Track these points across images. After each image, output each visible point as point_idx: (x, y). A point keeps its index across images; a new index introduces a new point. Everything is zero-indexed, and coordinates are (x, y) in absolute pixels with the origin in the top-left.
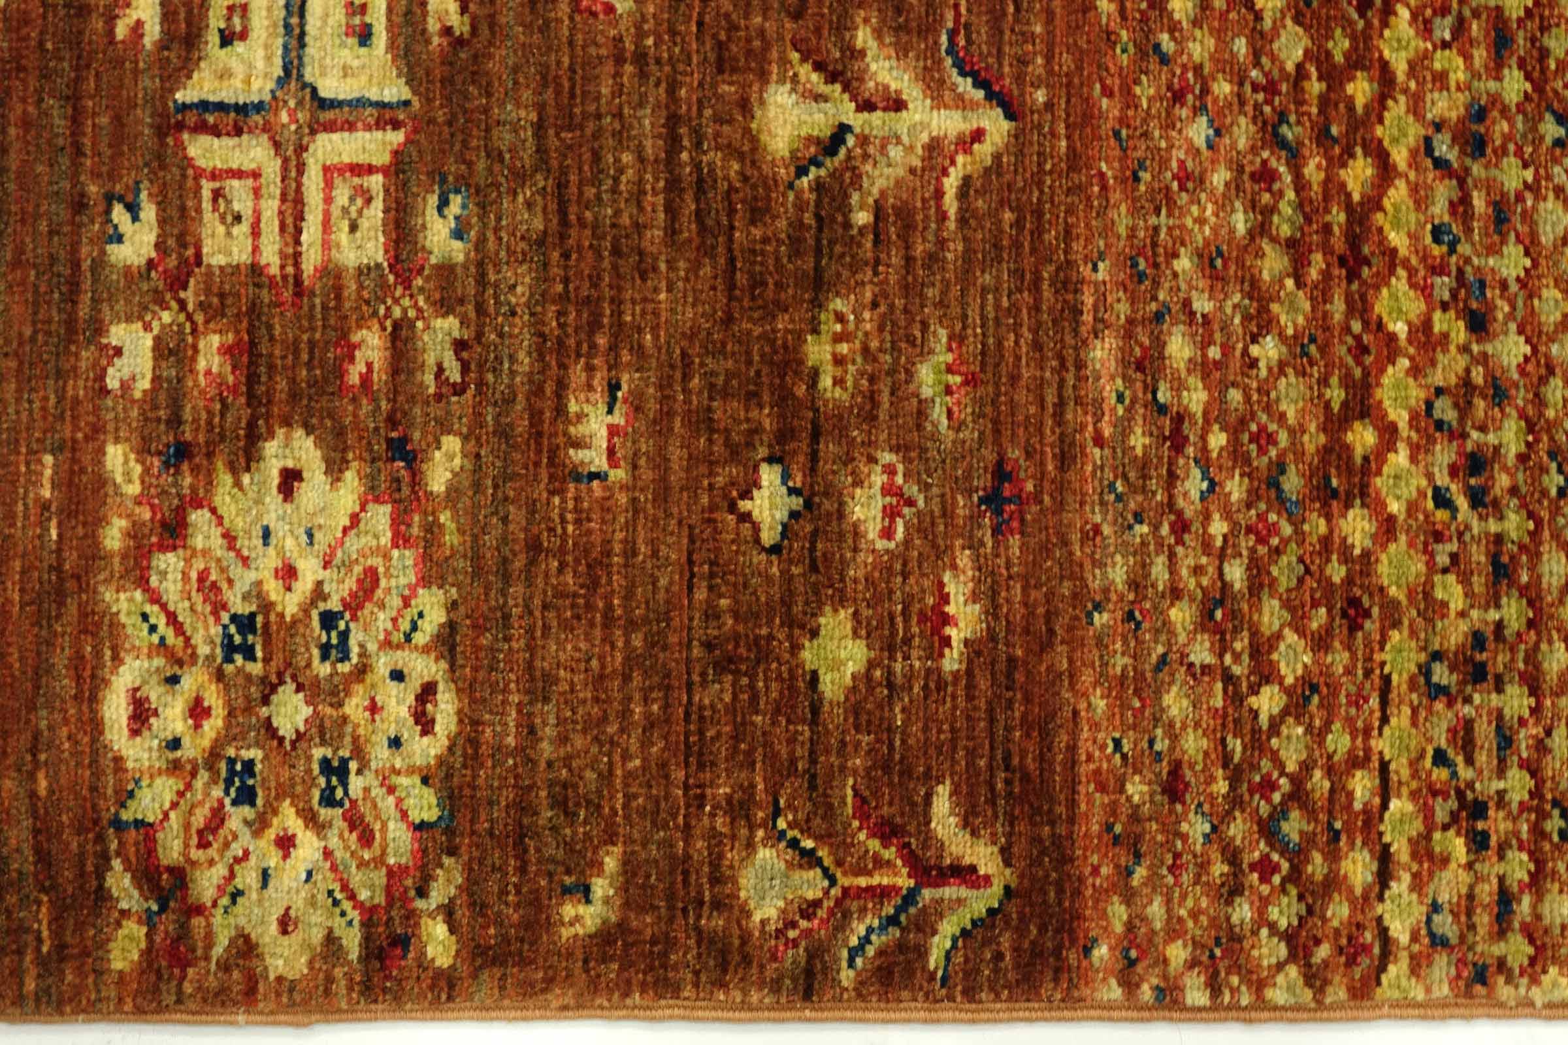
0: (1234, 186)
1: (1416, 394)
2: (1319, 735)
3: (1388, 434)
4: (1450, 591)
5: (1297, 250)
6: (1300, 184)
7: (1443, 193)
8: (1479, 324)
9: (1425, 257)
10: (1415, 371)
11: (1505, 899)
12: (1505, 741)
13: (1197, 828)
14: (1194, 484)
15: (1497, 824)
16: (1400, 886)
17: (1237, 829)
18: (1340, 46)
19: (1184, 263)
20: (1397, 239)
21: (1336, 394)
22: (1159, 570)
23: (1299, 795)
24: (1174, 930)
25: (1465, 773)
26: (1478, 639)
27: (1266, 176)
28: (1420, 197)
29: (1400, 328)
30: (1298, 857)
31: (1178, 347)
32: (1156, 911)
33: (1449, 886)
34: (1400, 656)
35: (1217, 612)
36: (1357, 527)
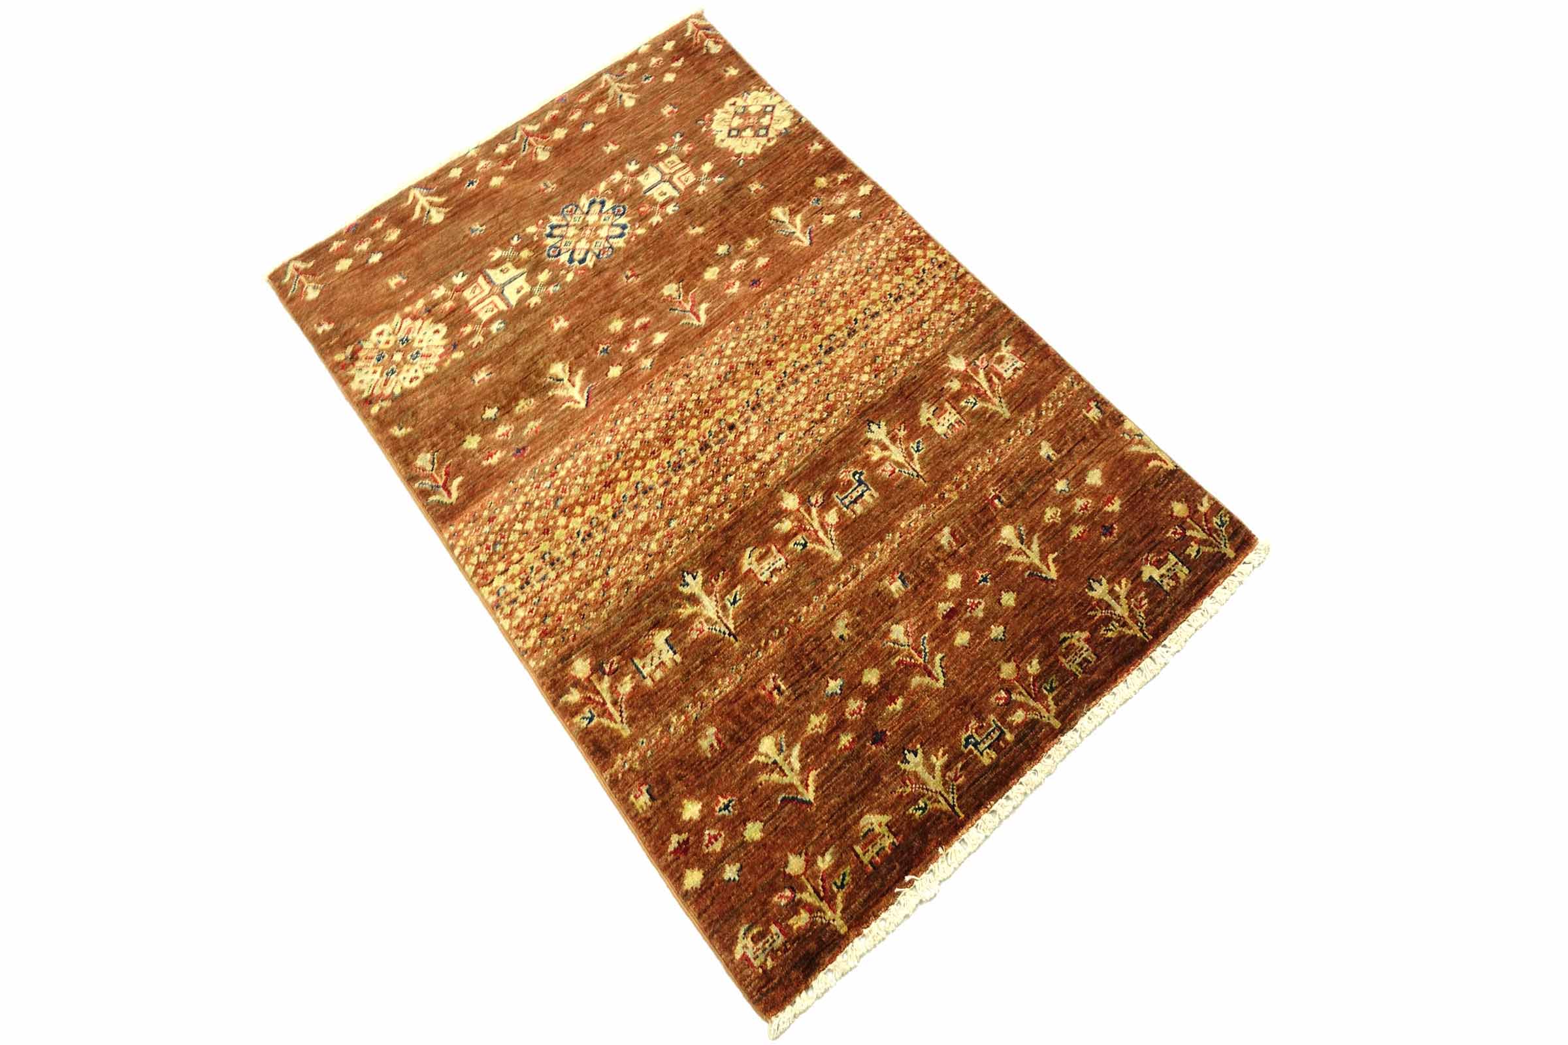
0: (604, 453)
1: (593, 514)
2: (519, 541)
3: (583, 514)
4: (563, 547)
5: (601, 472)
6: (613, 465)
7: (632, 492)
8: (614, 516)
9: (619, 497)
10: (597, 511)
11: (514, 601)
12: (544, 578)
13: (487, 529)
14: (547, 484)
15: (528, 589)
16: (503, 578)
17: (492, 537)
18: (642, 454)
19: (584, 454)
20: (618, 490)
21: (582, 499)
22: (527, 489)
23: (506, 545)
24: (465, 539)
25: (533, 575)
26: (558, 560)
27: (610, 457)
28: (628, 489)
29: (603, 502)
30: (495, 552)
31: (569, 464)
32: (466, 533)
33: (510, 587)
34: (545, 547)
35: (528, 505)
36: (562, 521)
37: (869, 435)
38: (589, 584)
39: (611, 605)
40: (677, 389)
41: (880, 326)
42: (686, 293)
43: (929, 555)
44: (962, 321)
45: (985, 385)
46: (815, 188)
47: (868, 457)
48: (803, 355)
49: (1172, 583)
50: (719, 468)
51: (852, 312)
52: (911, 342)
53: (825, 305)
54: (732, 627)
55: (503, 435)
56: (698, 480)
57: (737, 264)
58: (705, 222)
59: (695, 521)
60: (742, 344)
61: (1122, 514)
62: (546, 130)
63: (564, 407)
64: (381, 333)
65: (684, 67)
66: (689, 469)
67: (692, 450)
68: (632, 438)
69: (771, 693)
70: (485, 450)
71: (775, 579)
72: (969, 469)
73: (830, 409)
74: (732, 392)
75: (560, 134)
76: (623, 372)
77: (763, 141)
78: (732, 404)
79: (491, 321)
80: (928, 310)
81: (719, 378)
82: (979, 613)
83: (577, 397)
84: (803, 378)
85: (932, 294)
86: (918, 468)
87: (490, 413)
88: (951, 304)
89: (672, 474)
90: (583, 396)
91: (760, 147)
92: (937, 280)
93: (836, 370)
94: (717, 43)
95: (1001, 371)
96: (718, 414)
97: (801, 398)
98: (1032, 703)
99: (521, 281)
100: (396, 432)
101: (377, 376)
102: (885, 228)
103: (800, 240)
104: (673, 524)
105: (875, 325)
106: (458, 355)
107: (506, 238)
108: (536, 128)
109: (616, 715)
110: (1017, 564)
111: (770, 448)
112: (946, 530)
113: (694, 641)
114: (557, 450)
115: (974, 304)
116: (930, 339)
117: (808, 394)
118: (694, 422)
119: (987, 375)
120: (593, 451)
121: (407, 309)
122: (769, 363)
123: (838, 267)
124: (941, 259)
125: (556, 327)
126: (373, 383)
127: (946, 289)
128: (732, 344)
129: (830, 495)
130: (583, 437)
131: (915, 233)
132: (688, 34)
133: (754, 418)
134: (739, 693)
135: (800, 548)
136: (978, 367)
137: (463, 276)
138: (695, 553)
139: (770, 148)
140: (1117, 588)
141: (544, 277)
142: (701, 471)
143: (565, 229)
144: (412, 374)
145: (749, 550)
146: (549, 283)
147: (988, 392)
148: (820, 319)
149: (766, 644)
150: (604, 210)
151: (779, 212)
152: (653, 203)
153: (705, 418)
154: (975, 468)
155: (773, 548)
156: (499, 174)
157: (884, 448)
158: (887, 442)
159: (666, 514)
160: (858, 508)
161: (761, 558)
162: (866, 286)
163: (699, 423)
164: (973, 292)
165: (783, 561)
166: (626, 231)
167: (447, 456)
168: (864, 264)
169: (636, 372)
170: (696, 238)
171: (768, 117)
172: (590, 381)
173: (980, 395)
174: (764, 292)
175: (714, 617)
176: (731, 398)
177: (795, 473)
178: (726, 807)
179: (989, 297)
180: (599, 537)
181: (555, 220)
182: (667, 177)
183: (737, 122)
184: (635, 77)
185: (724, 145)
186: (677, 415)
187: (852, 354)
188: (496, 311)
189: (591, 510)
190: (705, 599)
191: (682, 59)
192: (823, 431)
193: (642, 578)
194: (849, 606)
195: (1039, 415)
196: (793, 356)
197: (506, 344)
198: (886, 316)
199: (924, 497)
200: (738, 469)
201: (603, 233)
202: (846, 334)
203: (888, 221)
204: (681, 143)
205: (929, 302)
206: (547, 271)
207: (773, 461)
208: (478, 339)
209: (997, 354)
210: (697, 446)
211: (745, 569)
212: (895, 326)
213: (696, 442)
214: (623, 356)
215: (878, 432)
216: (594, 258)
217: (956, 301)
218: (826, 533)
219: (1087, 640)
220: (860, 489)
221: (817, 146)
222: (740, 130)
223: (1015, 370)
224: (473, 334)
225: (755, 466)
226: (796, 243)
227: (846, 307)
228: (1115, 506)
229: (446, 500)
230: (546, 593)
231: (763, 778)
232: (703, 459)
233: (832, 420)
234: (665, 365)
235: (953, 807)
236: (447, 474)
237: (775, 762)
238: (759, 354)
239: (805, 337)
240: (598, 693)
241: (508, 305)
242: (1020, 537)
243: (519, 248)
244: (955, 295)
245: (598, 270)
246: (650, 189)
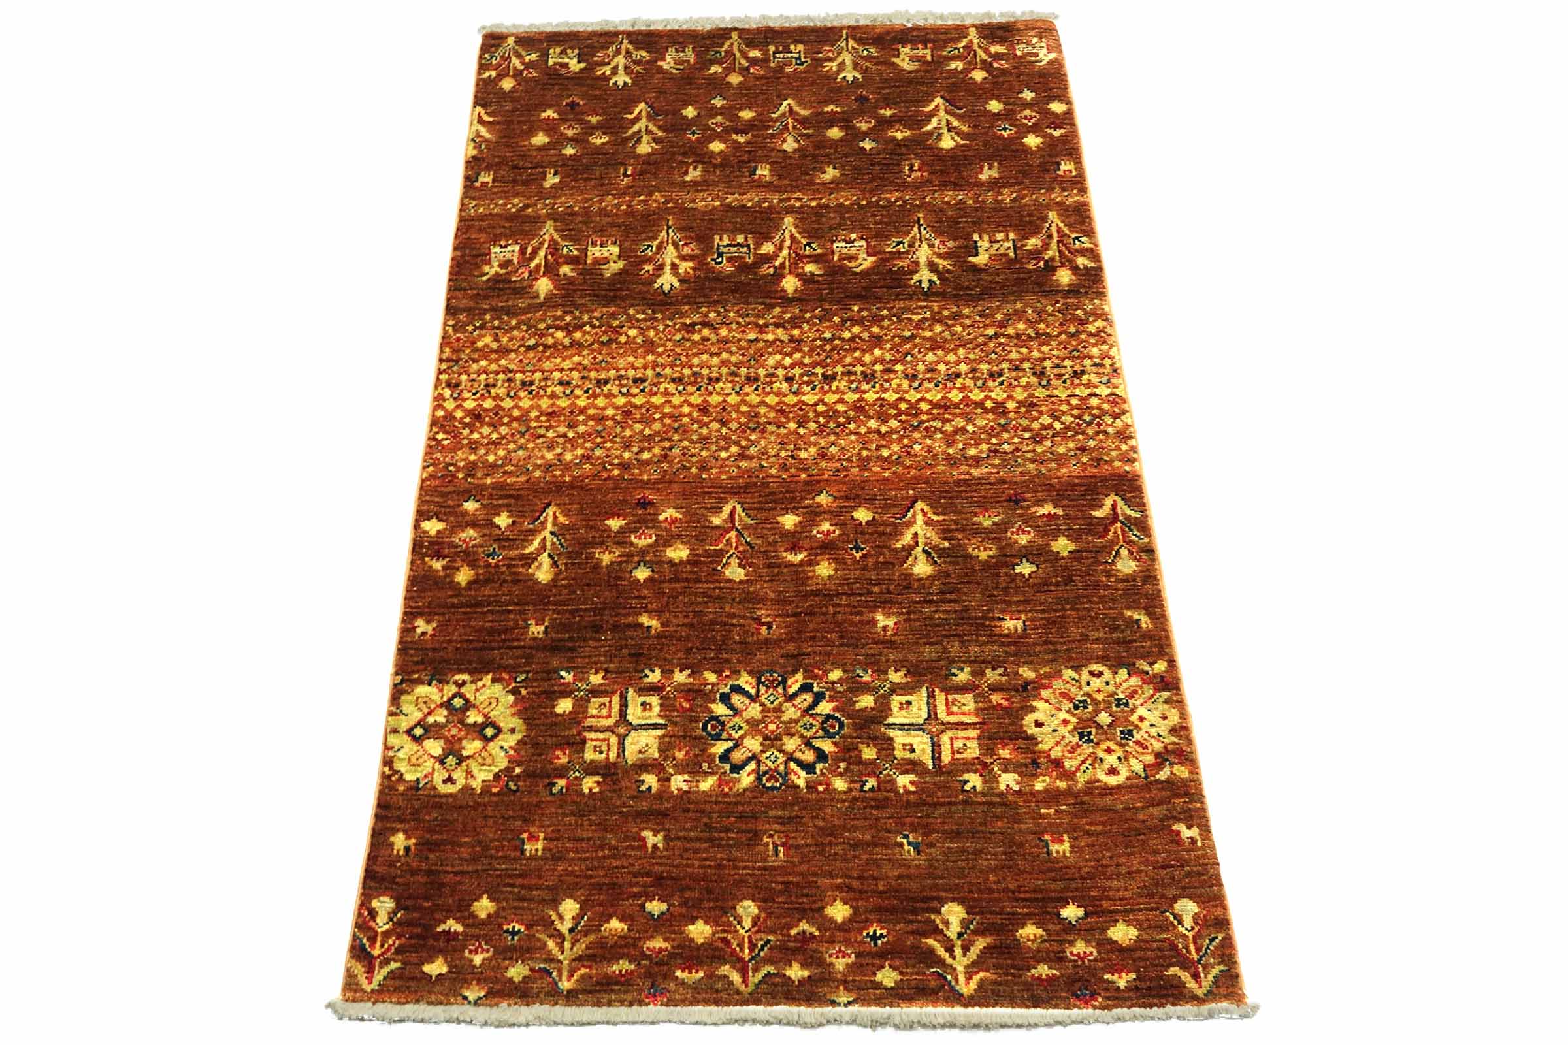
0: (931, 437)
1: (977, 391)
2: (1064, 413)
3: (987, 397)
4: (1024, 381)
5: (945, 421)
6: (928, 421)
7: (926, 385)
8: (958, 375)
9: (943, 389)
10: (971, 391)
11: (1095, 365)
12: (1057, 366)
13: (1092, 443)
14: (1006, 447)
15: (1078, 368)
16: (1097, 391)
17: (1090, 432)
18: (893, 412)
19: (951, 451)
20: (939, 396)
21: (979, 411)
22: (1029, 455)
23: (1079, 417)
24: (1118, 448)
25: (1067, 376)
26: (1034, 374)
27: (927, 429)
28: (928, 391)
29: (961, 396)
30: (1095, 416)
31: (972, 452)
32: (1114, 453)
33: (1095, 379)
34: (1040, 393)
35: (1037, 439)
36: (1011, 405)
37: (677, 284)
38: (1018, 336)
39: (1008, 309)
40: (813, 450)
41: (571, 370)
42: (720, 554)
43: (718, 173)
44: (496, 323)
45: (542, 253)
46: (477, 574)
47: (694, 269)
48: (666, 393)
49: (569, 51)
50: (829, 352)
51: (582, 403)
52: (559, 335)
53: (600, 428)
54: (916, 229)
55: (1024, 532)
56: (857, 354)
57: (642, 541)
58: (629, 626)
59: (886, 323)
60: (714, 448)
61: (550, 106)
62: (713, 954)
63: (941, 518)
64: (1113, 771)
65: (449, 913)
66: (859, 369)
67: (843, 385)
68: (894, 431)
69: (919, 170)
70: (1050, 527)
71: (853, 236)
72: (624, 207)
73: (690, 328)
74: (763, 410)
75: (700, 931)
76: (855, 508)
77: (468, 691)
78: (772, 400)
79: (962, 689)
80: (513, 355)
81: (763, 431)
82: (719, 119)
83: (920, 519)
84: (687, 372)
85: (493, 367)
86: (664, 233)
87: (1025, 569)
88: (487, 345)
89: (878, 375)
90: (914, 516)
91: (480, 684)
92: (473, 376)
93: (650, 358)
94: (373, 914)
95: (516, 254)
96: (791, 399)
97: (705, 357)
98: (738, 55)
99: (898, 716)
100: (1145, 622)
101: (1141, 711)
102: (462, 464)
103: (555, 517)
104: (908, 334)
105: (575, 374)
106: (1027, 673)
107: (880, 795)
108: (725, 969)
109: (1054, 229)
110: (660, 128)
111: (770, 337)
112: (688, 178)
113: (954, 240)
114: (976, 472)
115: (470, 328)
116: (542, 326)
117: (695, 355)
118: (821, 408)
119: (531, 259)
120: (939, 446)
121: (1062, 785)
122: (704, 409)
123: (549, 456)
124: (447, 393)
125: (890, 622)
126: (1149, 705)
127: (475, 361)
128: (723, 455)
129: (754, 263)
130: (940, 468)
131: (440, 436)
132: (394, 965)
133: (762, 372)
134: (944, 185)
135: (814, 245)
136: (530, 272)
137: (966, 782)
138: (906, 299)
139: (470, 673)
140: (608, 73)
141: (866, 701)
142: (848, 360)
143: (798, 755)
144: (1097, 683)
145: (858, 270)
146: (866, 688)
147: (546, 245)
148: (618, 418)
149: (896, 201)
150: (731, 744)
151: (543, 572)
152: (667, 706)
153: (807, 405)
154: (618, 206)
155: (836, 258)
156: (826, 924)
157: (674, 267)
158: (668, 269)
159: (908, 346)
160: (740, 239)
161: (852, 258)
162: (543, 418)
163: (816, 404)
164: (458, 339)
165: (835, 245)
166: (727, 690)
167: (1099, 550)
168: (522, 441)
169: (841, 497)
170: (658, 613)
171: (431, 720)
172: (895, 525)
173: (554, 248)
174: (645, 485)
175: (925, 244)
176: (767, 405)
177: (768, 301)
178: (1005, 129)
179: (451, 323)
180: (984, 367)
181: (800, 779)
182: (621, 730)
183: (471, 746)
184: (525, 950)
185: (516, 722)
186: (832, 425)
187: (621, 363)
188: (950, 697)
189: (977, 395)
190: (923, 260)
191: (441, 928)
192: (712, 315)
193: (966, 311)
194: (811, 183)
195: (526, 206)
196: (677, 400)
197: (962, 642)
198: (557, 375)
199: (682, 210)
200: (813, 340)
201: (754, 711)
202: (609, 386)
203: (451, 468)
204: (562, 772)
205: (503, 362)
206: (858, 706)
207: (777, 325)
208: (992, 676)
209: (503, 271)
210: (835, 385)
211: (871, 259)
212: (558, 360)
213: (834, 388)
214: (841, 525)
215: (667, 281)
216: (789, 682)
217: (480, 344)
218: (783, 241)
219: (663, 59)
220: (726, 250)
221: (421, 626)
222: (478, 731)
223: (506, 247)
224: (995, 688)
225: (796, 332)
226: (562, 519)
227: (582, 411)
228: (550, 113)
229: (1121, 503)
230: (1062, 353)
231: (965, 129)
232: (839, 369)
233: (697, 318)
234: (807, 483)
235: (846, 39)
236: (1107, 530)
237: (949, 130)
238: (706, 425)
239: (648, 410)
240: (1060, 252)
241: (931, 695)
242: (639, 141)
243: (872, 768)
244: (477, 350)
245: (796, 662)
246: (655, 726)
